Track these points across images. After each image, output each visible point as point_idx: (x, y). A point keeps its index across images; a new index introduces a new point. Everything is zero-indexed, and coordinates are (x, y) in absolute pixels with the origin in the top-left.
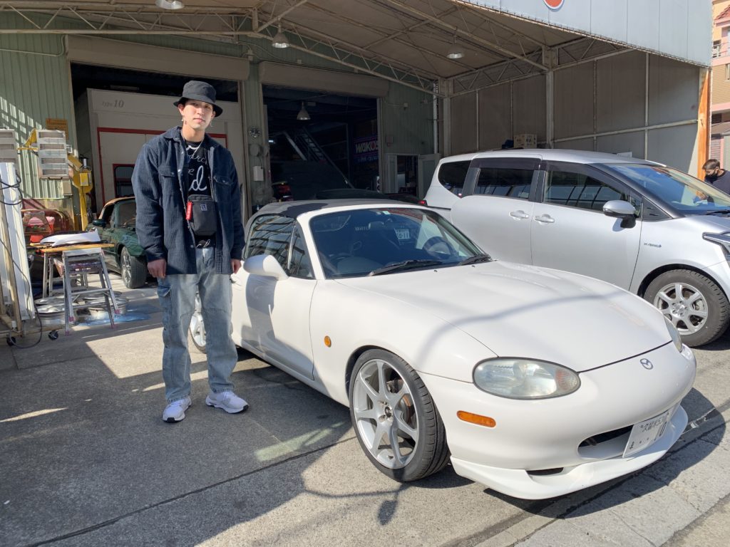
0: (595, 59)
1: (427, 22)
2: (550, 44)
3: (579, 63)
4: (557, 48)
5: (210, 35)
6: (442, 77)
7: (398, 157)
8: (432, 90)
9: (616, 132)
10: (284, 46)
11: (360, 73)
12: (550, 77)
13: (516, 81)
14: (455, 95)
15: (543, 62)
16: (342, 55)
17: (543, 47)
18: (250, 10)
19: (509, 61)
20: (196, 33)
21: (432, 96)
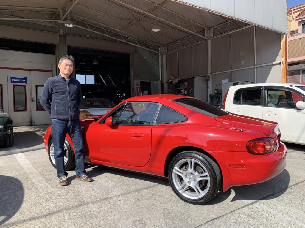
0: (230, 33)
1: (145, 15)
2: (209, 27)
3: (223, 35)
4: (212, 28)
5: (36, 21)
6: (162, 45)
7: (141, 82)
8: (158, 51)
9: (241, 69)
10: (71, 26)
11: (121, 42)
12: (209, 42)
13: (194, 45)
14: (169, 53)
15: (206, 36)
16: (109, 33)
17: (205, 28)
18: (59, 10)
19: (192, 36)
20: (28, 20)
21: (159, 54)
